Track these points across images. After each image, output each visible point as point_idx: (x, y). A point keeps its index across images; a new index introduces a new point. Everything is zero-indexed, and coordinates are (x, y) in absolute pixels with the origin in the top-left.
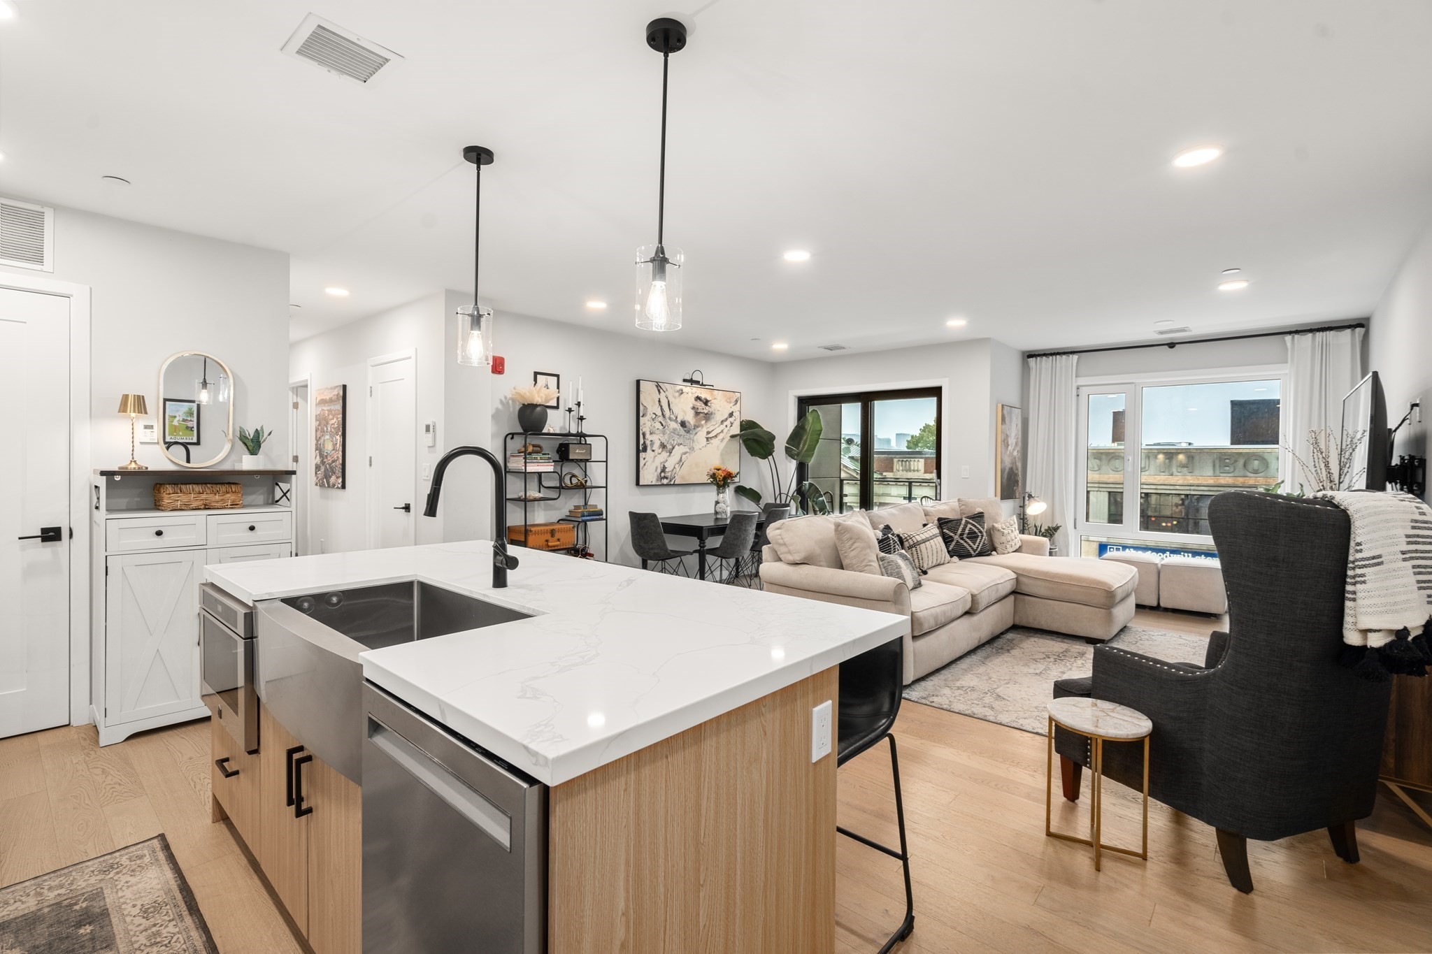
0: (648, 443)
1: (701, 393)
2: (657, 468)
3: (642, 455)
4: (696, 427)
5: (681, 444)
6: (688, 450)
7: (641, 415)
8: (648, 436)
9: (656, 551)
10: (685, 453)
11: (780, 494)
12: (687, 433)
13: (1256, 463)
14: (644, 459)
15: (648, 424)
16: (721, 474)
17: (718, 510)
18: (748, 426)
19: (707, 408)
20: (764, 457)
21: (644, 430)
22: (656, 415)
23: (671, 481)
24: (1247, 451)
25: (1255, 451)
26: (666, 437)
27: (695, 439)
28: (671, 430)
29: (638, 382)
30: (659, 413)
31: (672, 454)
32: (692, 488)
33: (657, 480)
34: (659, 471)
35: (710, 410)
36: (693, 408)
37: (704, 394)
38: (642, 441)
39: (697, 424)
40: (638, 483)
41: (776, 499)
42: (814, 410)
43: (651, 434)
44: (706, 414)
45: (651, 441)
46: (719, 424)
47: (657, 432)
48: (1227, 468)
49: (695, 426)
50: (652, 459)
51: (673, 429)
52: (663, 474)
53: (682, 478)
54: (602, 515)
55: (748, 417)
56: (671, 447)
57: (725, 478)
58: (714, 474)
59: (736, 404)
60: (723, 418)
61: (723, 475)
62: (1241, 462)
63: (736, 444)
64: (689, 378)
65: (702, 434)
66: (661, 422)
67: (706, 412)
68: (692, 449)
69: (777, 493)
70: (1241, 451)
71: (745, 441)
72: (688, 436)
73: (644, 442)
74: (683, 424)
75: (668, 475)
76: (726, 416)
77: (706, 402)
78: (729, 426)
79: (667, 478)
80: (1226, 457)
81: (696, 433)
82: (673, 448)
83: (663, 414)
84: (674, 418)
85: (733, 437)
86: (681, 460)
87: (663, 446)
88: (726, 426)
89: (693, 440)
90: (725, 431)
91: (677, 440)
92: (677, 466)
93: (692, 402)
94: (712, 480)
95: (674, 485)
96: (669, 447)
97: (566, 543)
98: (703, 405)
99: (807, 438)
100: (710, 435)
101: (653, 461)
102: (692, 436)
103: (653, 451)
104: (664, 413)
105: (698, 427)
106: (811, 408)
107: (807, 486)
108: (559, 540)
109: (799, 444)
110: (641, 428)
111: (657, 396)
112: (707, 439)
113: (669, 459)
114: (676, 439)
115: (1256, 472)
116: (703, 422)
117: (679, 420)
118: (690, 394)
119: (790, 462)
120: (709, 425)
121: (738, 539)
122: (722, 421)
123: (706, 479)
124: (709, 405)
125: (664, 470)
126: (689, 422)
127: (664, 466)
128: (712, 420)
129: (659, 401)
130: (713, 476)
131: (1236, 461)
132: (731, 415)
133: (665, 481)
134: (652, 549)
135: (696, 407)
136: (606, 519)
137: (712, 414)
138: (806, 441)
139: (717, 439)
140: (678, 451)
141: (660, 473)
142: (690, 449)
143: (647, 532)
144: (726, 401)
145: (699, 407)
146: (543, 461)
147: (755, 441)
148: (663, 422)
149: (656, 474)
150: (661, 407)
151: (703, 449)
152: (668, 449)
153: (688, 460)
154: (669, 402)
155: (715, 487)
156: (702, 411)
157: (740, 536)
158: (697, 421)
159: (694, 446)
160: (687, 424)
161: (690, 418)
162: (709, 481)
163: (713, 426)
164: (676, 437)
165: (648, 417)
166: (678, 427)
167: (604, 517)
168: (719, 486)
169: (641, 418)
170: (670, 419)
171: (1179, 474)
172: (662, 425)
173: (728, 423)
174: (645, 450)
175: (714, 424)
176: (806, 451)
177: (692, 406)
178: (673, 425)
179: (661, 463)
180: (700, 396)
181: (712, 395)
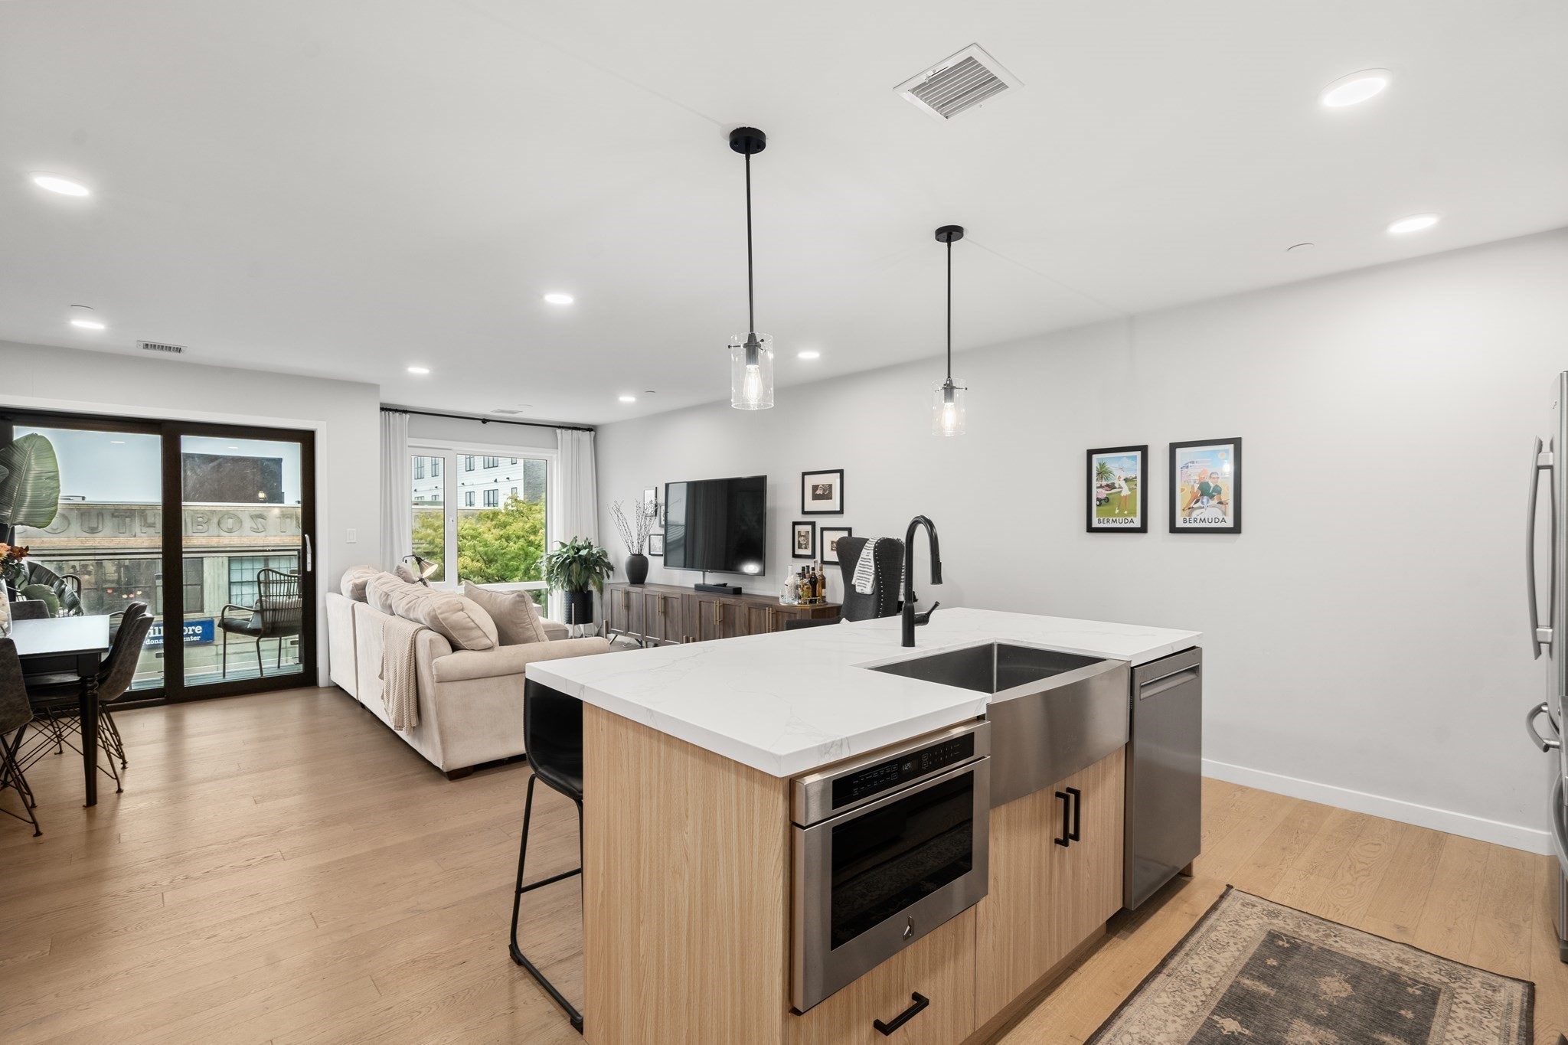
13: (230, 521)
24: (221, 509)
25: (229, 509)
48: (200, 527)
62: (215, 520)
70: (214, 509)
80: (199, 516)
115: (230, 531)
131: (209, 520)
171: (143, 535)
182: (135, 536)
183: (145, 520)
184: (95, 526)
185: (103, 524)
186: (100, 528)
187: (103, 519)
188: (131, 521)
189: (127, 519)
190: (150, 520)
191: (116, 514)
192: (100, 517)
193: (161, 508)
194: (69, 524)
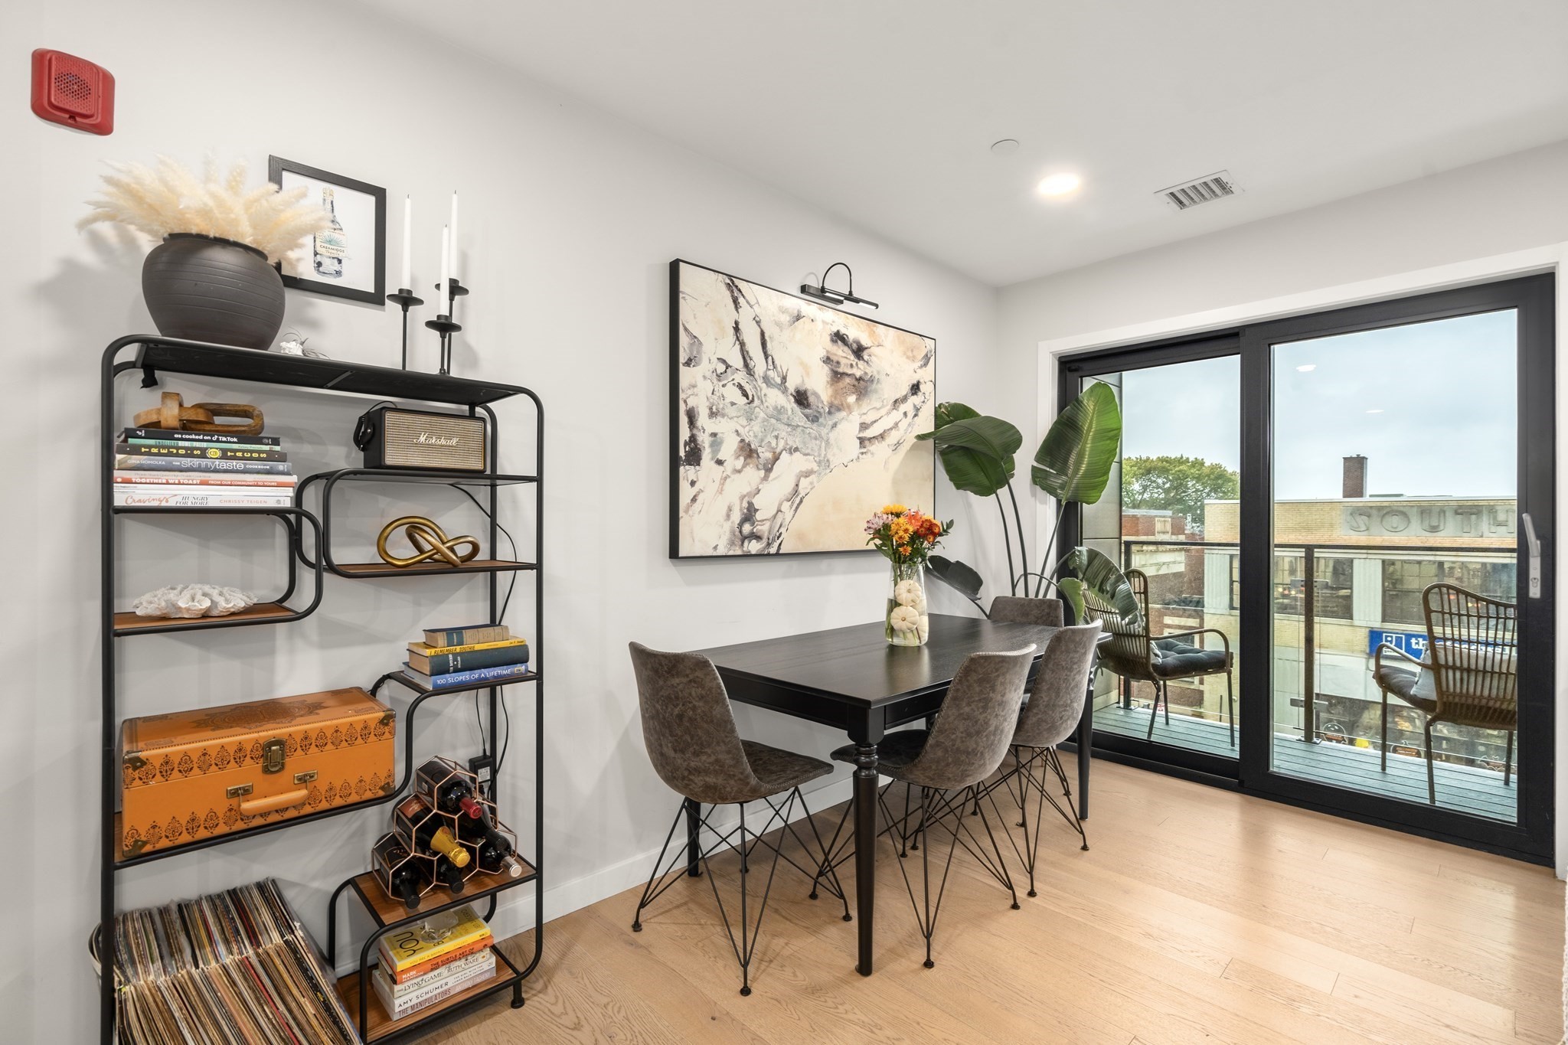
0: (704, 440)
1: (846, 326)
2: (730, 509)
3: (686, 472)
4: (834, 408)
5: (796, 449)
6: (816, 468)
7: (683, 357)
8: (703, 420)
9: (711, 780)
10: (807, 474)
11: (1026, 575)
12: (813, 421)
14: (693, 483)
15: (705, 387)
16: (904, 528)
17: (897, 623)
18: (951, 415)
19: (861, 363)
20: (985, 490)
21: (691, 403)
22: (728, 366)
23: (769, 545)
26: (756, 427)
27: (832, 441)
28: (771, 410)
29: (674, 267)
30: (736, 361)
31: (772, 475)
32: (825, 563)
33: (732, 543)
34: (736, 517)
35: (869, 370)
36: (827, 360)
37: (855, 332)
38: (684, 434)
39: (836, 402)
40: (674, 553)
41: (1014, 587)
42: (1098, 385)
43: (713, 414)
44: (859, 379)
45: (714, 435)
46: (889, 407)
47: (731, 411)
49: (831, 406)
50: (717, 485)
51: (775, 408)
52: (747, 528)
53: (800, 536)
54: (525, 660)
55: (950, 395)
56: (769, 455)
57: (916, 537)
58: (887, 527)
59: (925, 365)
60: (899, 395)
61: (911, 529)
63: (927, 461)
64: (814, 283)
65: (848, 427)
66: (740, 387)
67: (858, 374)
68: (825, 463)
69: (1018, 571)
71: (944, 454)
72: (813, 429)
73: (693, 439)
74: (801, 398)
75: (763, 529)
76: (905, 389)
77: (859, 351)
78: (911, 414)
79: (758, 538)
81: (835, 425)
82: (776, 458)
83: (746, 365)
84: (778, 380)
85: (921, 438)
86: (796, 492)
87: (748, 451)
88: (905, 414)
89: (827, 442)
90: (903, 425)
91: (786, 438)
92: (786, 506)
93: (823, 345)
94: (878, 542)
95: (778, 554)
96: (766, 455)
97: (346, 785)
98: (852, 357)
99: (1088, 447)
100: (868, 434)
101: (721, 491)
102: (824, 431)
103: (720, 462)
104: (751, 364)
105: (839, 410)
106: (1088, 383)
107: (1085, 558)
108: (303, 780)
109: (1066, 461)
110: (682, 396)
111: (729, 315)
112: (862, 440)
113: (765, 488)
114: (783, 434)
116: (852, 399)
117: (792, 385)
118: (819, 325)
119: (1044, 502)
120: (866, 405)
121: (978, 733)
122: (896, 401)
123: (862, 539)
124: (866, 357)
125: (749, 515)
126: (815, 394)
127: (750, 504)
128: (874, 397)
129: (737, 329)
130: (883, 533)
132: (915, 388)
133: (754, 547)
134: (697, 771)
135: (835, 359)
136: (539, 677)
137: (872, 380)
138: (1080, 456)
139: (884, 444)
140: (788, 467)
141: (741, 525)
142: (819, 463)
143: (680, 717)
144: (905, 354)
145: (843, 361)
146: (239, 465)
147: (967, 451)
148: (747, 387)
149: (727, 526)
150: (742, 345)
151: (850, 465)
152: (762, 461)
153: (817, 491)
154: (763, 334)
155: (887, 562)
156: (849, 371)
157: (987, 723)
158: (836, 394)
159: (829, 456)
160: (812, 399)
161: (819, 384)
162: (872, 546)
163: (876, 411)
164: (783, 431)
165: (704, 367)
166: (790, 404)
167: (532, 666)
168: (898, 560)
169: (683, 369)
170: (766, 379)
172: (745, 395)
173: (908, 407)
174: (694, 457)
175: (878, 405)
176: (1085, 476)
177: (823, 354)
178: (776, 398)
179: (742, 498)
180: (843, 331)
181: (872, 334)
182: (1482, 536)
183: (1495, 518)
184: (1437, 524)
185: (1444, 525)
186: (1441, 528)
187: (1445, 515)
188: (1478, 518)
189: (1474, 517)
190: (1501, 517)
191: (1460, 511)
192: (1442, 515)
193: (1516, 502)
194: (1409, 522)
